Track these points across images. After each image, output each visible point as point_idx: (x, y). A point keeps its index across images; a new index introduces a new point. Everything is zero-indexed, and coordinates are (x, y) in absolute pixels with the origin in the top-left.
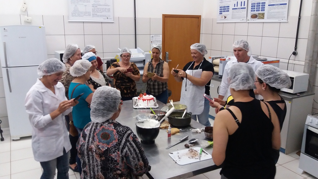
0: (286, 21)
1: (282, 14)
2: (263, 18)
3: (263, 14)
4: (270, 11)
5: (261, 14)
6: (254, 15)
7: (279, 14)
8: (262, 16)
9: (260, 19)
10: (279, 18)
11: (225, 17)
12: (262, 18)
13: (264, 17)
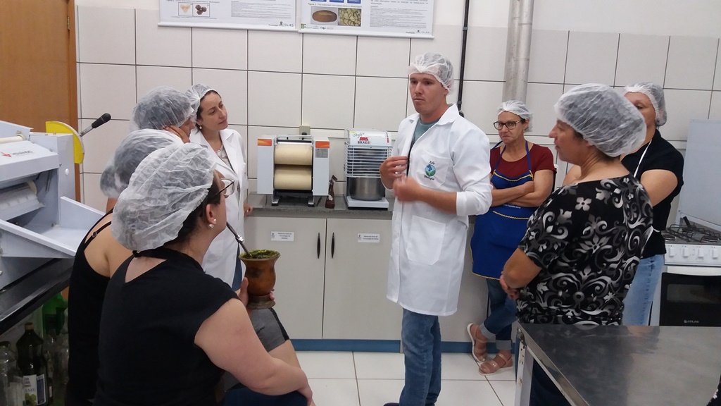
0: (430, 36)
1: (418, 17)
2: (357, 23)
3: (357, 13)
4: (380, 6)
5: (349, 11)
6: (325, 14)
7: (408, 17)
8: (352, 18)
9: (346, 25)
10: (408, 26)
11: (198, 8)
12: (354, 23)
13: (359, 20)
